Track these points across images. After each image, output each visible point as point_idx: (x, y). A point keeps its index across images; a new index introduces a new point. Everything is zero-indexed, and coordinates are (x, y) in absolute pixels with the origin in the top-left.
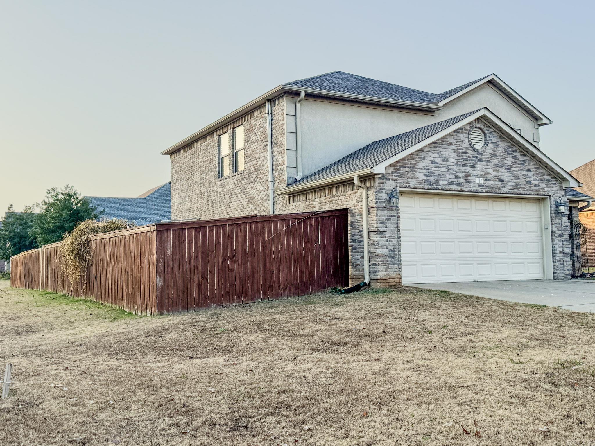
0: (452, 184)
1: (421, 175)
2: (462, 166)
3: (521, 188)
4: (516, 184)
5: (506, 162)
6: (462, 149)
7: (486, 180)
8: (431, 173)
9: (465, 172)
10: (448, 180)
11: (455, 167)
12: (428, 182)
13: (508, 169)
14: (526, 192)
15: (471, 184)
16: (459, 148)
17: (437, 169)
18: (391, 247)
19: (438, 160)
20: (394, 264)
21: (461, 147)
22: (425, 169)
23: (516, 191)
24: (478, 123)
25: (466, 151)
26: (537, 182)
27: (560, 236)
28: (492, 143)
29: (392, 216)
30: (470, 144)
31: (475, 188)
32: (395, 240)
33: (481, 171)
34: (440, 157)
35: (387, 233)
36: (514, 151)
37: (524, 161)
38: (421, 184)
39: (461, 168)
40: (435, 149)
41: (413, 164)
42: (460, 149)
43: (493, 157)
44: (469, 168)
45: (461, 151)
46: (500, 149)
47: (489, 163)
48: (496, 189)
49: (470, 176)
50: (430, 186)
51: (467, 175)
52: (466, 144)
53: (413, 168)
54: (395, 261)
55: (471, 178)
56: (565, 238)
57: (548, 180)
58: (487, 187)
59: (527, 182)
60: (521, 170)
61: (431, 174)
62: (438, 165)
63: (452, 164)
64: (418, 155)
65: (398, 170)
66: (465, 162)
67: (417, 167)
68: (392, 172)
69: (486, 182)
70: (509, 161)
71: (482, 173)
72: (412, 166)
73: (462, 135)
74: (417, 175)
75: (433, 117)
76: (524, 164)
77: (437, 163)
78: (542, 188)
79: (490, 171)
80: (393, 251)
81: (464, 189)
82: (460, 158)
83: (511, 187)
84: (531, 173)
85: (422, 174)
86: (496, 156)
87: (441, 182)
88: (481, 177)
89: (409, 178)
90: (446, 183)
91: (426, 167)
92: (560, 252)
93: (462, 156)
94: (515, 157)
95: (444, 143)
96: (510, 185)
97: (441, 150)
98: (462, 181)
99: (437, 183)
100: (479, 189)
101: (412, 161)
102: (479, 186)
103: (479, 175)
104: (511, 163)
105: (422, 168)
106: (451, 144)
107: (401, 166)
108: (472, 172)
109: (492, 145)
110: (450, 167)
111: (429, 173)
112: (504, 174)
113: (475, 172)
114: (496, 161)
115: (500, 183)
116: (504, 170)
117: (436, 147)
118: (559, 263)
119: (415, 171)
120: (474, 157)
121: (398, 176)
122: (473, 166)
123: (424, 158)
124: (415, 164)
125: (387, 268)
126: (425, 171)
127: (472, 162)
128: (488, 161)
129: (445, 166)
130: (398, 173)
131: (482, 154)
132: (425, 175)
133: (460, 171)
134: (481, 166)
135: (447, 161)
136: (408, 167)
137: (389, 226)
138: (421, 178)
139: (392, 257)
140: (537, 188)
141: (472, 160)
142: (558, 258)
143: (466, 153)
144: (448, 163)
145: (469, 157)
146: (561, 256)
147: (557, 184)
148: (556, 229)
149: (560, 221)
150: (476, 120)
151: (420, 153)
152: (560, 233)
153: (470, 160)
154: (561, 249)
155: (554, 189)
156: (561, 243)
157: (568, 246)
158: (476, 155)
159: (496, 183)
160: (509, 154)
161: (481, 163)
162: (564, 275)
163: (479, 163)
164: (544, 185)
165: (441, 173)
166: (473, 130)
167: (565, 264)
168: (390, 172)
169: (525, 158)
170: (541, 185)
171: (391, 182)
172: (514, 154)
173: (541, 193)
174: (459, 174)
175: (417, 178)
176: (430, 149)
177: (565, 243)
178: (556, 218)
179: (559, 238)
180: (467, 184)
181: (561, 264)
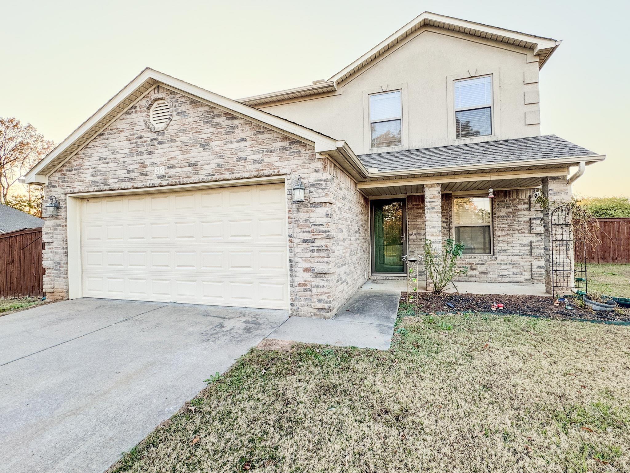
0: (123, 180)
1: (87, 176)
2: (137, 155)
3: (228, 170)
4: (218, 166)
5: (203, 136)
6: (136, 134)
7: (169, 168)
8: (99, 171)
9: (139, 163)
10: (117, 176)
11: (126, 159)
12: (96, 183)
13: (205, 146)
14: (236, 176)
15: (148, 177)
16: (132, 133)
17: (106, 165)
18: (57, 259)
19: (107, 154)
20: (60, 277)
21: (135, 132)
22: (92, 168)
23: (218, 177)
24: (158, 92)
25: (141, 134)
26: (258, 157)
27: (306, 241)
28: (178, 114)
29: (58, 226)
31: (152, 182)
32: (61, 252)
33: (161, 157)
34: (109, 150)
35: (54, 244)
36: (214, 116)
37: (233, 127)
38: (87, 187)
39: (135, 158)
40: (103, 141)
41: (79, 165)
42: (134, 134)
43: (180, 134)
44: (145, 156)
45: (135, 137)
46: (191, 120)
47: (173, 144)
48: (184, 177)
49: (147, 166)
50: (96, 188)
51: (142, 165)
53: (79, 169)
54: (60, 273)
55: (147, 169)
56: (319, 245)
57: (283, 149)
58: (171, 177)
59: (239, 159)
60: (227, 143)
61: (99, 173)
62: (107, 160)
63: (123, 155)
64: (84, 154)
65: (64, 174)
66: (140, 150)
67: (84, 167)
68: (59, 178)
69: (169, 170)
70: (207, 132)
71: (163, 159)
72: (78, 167)
73: (134, 115)
74: (83, 177)
76: (233, 133)
77: (105, 159)
78: (270, 164)
79: (176, 153)
80: (59, 263)
81: (136, 185)
82: (133, 145)
83: (210, 172)
84: (248, 143)
85: (89, 175)
86: (185, 131)
87: (110, 181)
88: (162, 164)
89: (74, 182)
90: (116, 180)
91: (93, 166)
92: (306, 270)
93: (137, 142)
94: (218, 125)
95: (112, 132)
96: (207, 169)
97: (110, 141)
98: (135, 174)
99: (105, 183)
100: (157, 182)
101: (78, 162)
102: (159, 177)
103: (159, 163)
104: (209, 135)
105: (89, 167)
106: (122, 131)
107: (67, 170)
108: (147, 159)
109: (179, 117)
110: (121, 160)
111: (96, 172)
112: (197, 154)
113: (152, 161)
114: (184, 138)
115: (191, 168)
116: (198, 149)
117: (104, 139)
118: (302, 289)
119: (81, 173)
120: (152, 140)
121: (64, 182)
122: (150, 153)
123: (91, 156)
124: (81, 165)
125: (52, 280)
126: (91, 171)
127: (149, 148)
128: (172, 141)
129: (114, 160)
130: (64, 178)
131: (163, 134)
132: (92, 175)
133: (133, 162)
134: (162, 151)
135: (118, 153)
136: (75, 170)
137: (55, 236)
138: (87, 180)
139: (58, 270)
140: (258, 166)
141: (149, 145)
142: (298, 280)
143: (141, 137)
144: (118, 156)
145: (145, 142)
146: (308, 276)
147: (303, 151)
148: (299, 230)
149: (307, 215)
150: (154, 89)
151: (87, 151)
152: (307, 236)
153: (147, 145)
154: (308, 265)
155: (296, 161)
156: (308, 255)
157: (322, 260)
158: (156, 137)
159: (184, 169)
160: (207, 123)
161: (162, 146)
162: (312, 310)
163: (159, 146)
164: (273, 158)
165: (109, 169)
166: (155, 105)
167: (314, 290)
168: (56, 178)
169: (236, 122)
170: (267, 160)
171: (58, 189)
172: (216, 120)
173: (266, 172)
174: (132, 167)
175: (83, 181)
176: (97, 143)
177: (315, 254)
178: (298, 211)
179: (305, 245)
180: (142, 178)
181: (305, 290)
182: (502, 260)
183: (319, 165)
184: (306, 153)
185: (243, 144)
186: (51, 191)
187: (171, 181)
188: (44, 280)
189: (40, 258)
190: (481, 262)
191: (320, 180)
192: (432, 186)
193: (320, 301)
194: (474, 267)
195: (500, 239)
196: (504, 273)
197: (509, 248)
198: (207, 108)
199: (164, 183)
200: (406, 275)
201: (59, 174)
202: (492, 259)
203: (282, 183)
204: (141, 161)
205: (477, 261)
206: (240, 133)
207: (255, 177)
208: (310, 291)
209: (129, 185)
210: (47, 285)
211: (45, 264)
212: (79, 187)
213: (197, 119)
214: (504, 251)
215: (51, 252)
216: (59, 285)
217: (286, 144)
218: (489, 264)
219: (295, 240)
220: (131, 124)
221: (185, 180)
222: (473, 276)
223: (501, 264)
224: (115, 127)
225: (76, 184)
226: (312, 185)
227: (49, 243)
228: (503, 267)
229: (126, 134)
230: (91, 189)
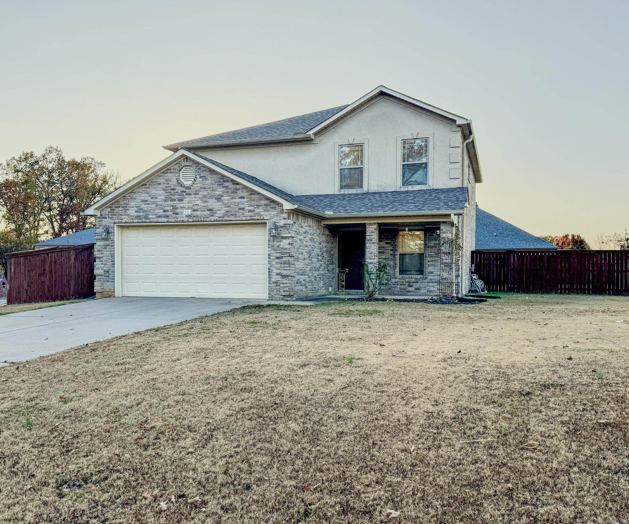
0: (160, 216)
1: (132, 212)
2: (170, 201)
3: (233, 215)
4: (227, 212)
5: (217, 193)
6: (170, 187)
7: (194, 211)
8: (141, 209)
9: (172, 206)
10: (156, 214)
11: (163, 203)
12: (138, 217)
13: (219, 199)
14: (237, 218)
15: (178, 216)
16: (167, 186)
17: (147, 206)
18: (106, 269)
19: (148, 198)
20: (108, 281)
21: (169, 185)
22: (136, 207)
23: (226, 218)
24: (187, 161)
25: (174, 187)
26: (251, 208)
27: (278, 258)
28: (200, 177)
29: (107, 245)
30: (178, 181)
31: (182, 219)
32: (109, 264)
33: (188, 203)
34: (149, 196)
35: (103, 258)
36: (224, 181)
37: (236, 189)
38: (132, 219)
39: (169, 202)
40: (145, 189)
41: (126, 204)
42: (168, 187)
43: (202, 190)
44: (177, 202)
45: (169, 188)
46: (209, 182)
47: (197, 196)
48: (204, 218)
49: (178, 208)
50: (139, 220)
51: (175, 208)
52: (174, 181)
53: (126, 207)
54: (109, 279)
55: (178, 211)
56: (285, 260)
57: (266, 205)
58: (195, 217)
59: (240, 209)
60: (232, 198)
61: (141, 211)
62: (148, 202)
63: (160, 200)
64: (130, 197)
65: (113, 210)
66: (173, 197)
67: (130, 206)
68: (109, 212)
69: (194, 212)
70: (219, 191)
71: (190, 205)
72: (125, 205)
73: (169, 175)
74: (129, 212)
75: (312, 145)
76: (236, 193)
77: (147, 201)
78: (258, 214)
79: (199, 202)
80: (108, 272)
81: (170, 220)
82: (168, 194)
83: (221, 215)
84: (245, 200)
85: (134, 211)
86: (205, 188)
87: (150, 216)
88: (189, 208)
89: (122, 215)
90: (155, 216)
91: (137, 205)
92: (277, 274)
93: (171, 192)
94: (227, 187)
95: (153, 184)
96: (219, 214)
97: (150, 189)
98: (170, 213)
99: (146, 217)
100: (186, 219)
101: (125, 202)
102: (186, 216)
103: (186, 207)
104: (221, 192)
105: (134, 206)
106: (160, 184)
107: (116, 207)
108: (179, 204)
109: (201, 179)
110: (158, 203)
111: (139, 210)
112: (213, 204)
113: (182, 205)
114: (205, 193)
115: (209, 212)
116: (214, 200)
118: (275, 285)
119: (127, 210)
120: (182, 192)
121: (113, 215)
122: (181, 200)
123: (135, 199)
124: (127, 204)
125: (102, 284)
126: (135, 209)
127: (180, 197)
128: (196, 194)
129: (153, 203)
130: (114, 212)
131: (190, 189)
132: (136, 212)
133: (168, 206)
134: (189, 199)
135: (156, 198)
136: (122, 207)
137: (105, 253)
138: (132, 214)
139: (106, 276)
140: (251, 214)
141: (180, 195)
142: (273, 280)
143: (174, 189)
144: (157, 200)
145: (177, 192)
146: (278, 278)
147: (277, 207)
148: (274, 252)
149: (279, 243)
150: (184, 159)
151: (132, 195)
152: (278, 255)
153: (178, 195)
154: (278, 271)
155: (274, 213)
156: (279, 266)
157: (286, 268)
158: (184, 190)
159: (205, 213)
160: (219, 185)
161: (189, 196)
162: (280, 296)
163: (187, 196)
164: (260, 210)
165: (150, 209)
166: (184, 169)
167: (281, 285)
168: (107, 212)
169: (238, 187)
170: (257, 210)
171: (108, 219)
172: (225, 184)
173: (256, 218)
174: (167, 208)
175: (129, 215)
176: (140, 190)
177: (282, 265)
178: (274, 241)
179: (277, 260)
180: (174, 216)
181: (277, 286)
182: (431, 279)
183: (286, 216)
184: (278, 208)
185: (242, 200)
186: (102, 221)
187: (195, 219)
188: (95, 283)
189: (92, 269)
190: (416, 281)
191: (286, 224)
192: (371, 224)
193: (284, 291)
194: (411, 285)
195: (430, 263)
196: (432, 289)
197: (435, 270)
198: (219, 176)
199: (190, 220)
200: (363, 291)
201: (109, 209)
202: (423, 278)
203: (265, 223)
204: (174, 205)
205: (413, 280)
206: (240, 193)
207: (249, 220)
208: (280, 286)
209: (165, 220)
210: (97, 288)
211: (96, 272)
212: (125, 219)
213: (213, 182)
214: (432, 273)
215: (102, 264)
216: (107, 286)
217: (267, 202)
218: (421, 283)
219: (272, 258)
220: (166, 180)
221: (205, 219)
222: (410, 292)
223: (430, 282)
224: (155, 181)
225: (123, 217)
226: (282, 227)
227: (100, 258)
228: (431, 284)
229: (162, 186)
230: (136, 221)
